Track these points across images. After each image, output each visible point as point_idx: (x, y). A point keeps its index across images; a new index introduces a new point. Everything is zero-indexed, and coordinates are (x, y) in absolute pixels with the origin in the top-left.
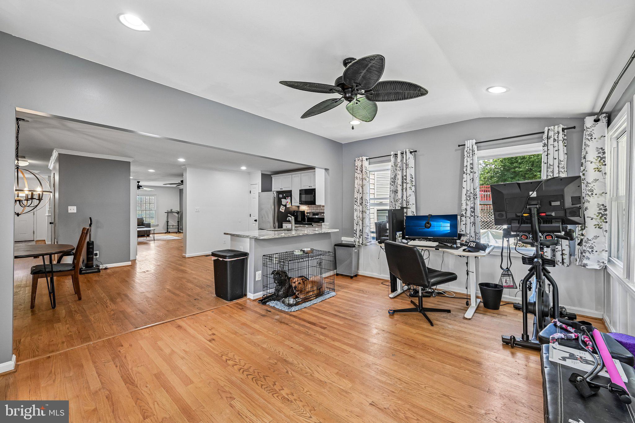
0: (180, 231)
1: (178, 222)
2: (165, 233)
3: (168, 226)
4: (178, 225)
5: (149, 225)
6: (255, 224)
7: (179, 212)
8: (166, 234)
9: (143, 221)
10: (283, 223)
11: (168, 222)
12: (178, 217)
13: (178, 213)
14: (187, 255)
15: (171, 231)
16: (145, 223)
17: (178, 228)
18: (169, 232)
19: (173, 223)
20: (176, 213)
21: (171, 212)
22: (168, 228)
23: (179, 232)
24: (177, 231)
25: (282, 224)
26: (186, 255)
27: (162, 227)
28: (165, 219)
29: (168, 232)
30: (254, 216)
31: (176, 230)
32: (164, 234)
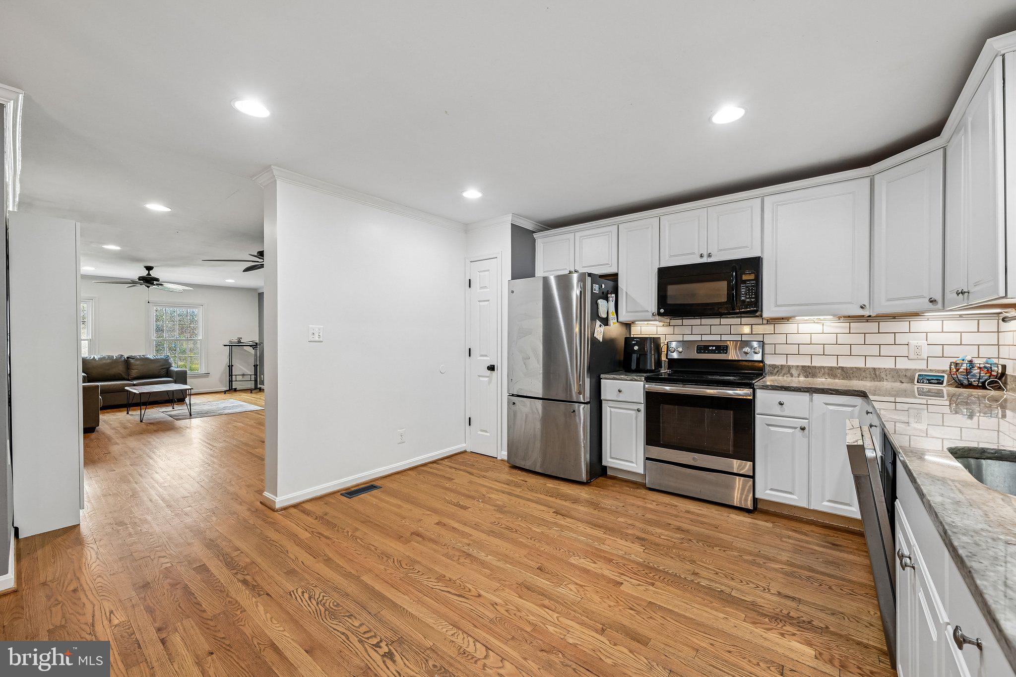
0: (259, 386)
1: (256, 366)
2: (225, 392)
3: (232, 375)
4: (256, 374)
5: (181, 377)
6: (487, 379)
7: (257, 343)
8: (228, 395)
9: (170, 365)
10: (602, 376)
11: (230, 367)
12: (256, 355)
13: (255, 346)
14: (281, 500)
15: (239, 388)
16: (173, 371)
17: (256, 381)
18: (235, 390)
19: (243, 368)
20: (251, 346)
21: (239, 344)
22: (231, 381)
23: (257, 388)
24: (253, 387)
25: (599, 379)
26: (277, 499)
27: (217, 378)
28: (225, 361)
29: (231, 390)
30: (482, 356)
31: (251, 385)
32: (222, 396)
